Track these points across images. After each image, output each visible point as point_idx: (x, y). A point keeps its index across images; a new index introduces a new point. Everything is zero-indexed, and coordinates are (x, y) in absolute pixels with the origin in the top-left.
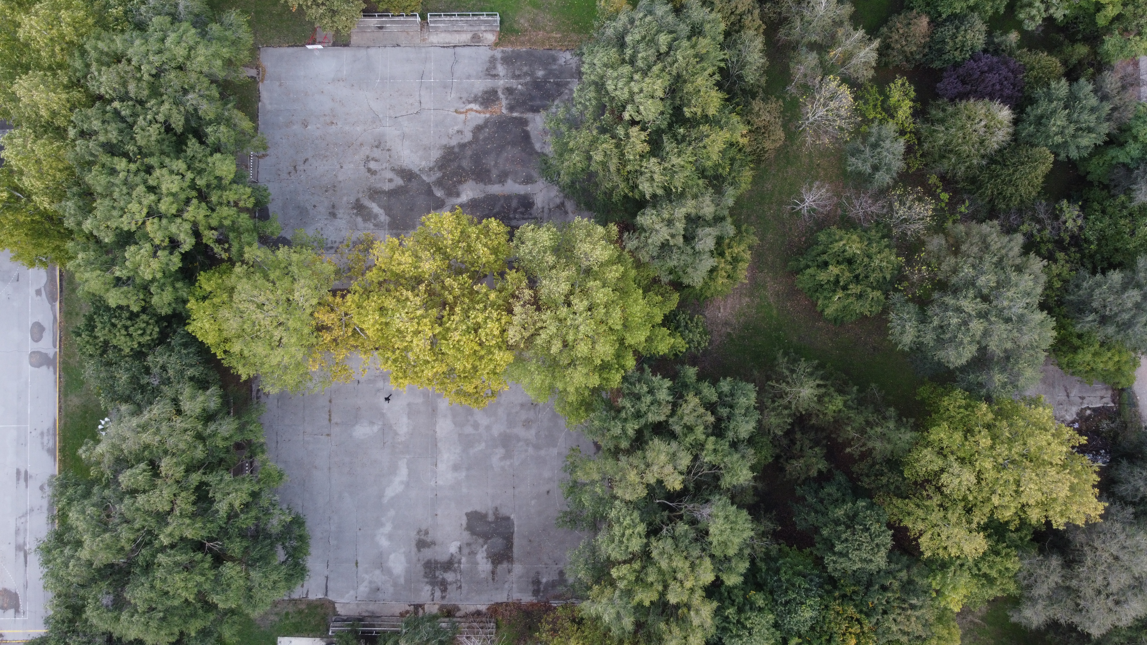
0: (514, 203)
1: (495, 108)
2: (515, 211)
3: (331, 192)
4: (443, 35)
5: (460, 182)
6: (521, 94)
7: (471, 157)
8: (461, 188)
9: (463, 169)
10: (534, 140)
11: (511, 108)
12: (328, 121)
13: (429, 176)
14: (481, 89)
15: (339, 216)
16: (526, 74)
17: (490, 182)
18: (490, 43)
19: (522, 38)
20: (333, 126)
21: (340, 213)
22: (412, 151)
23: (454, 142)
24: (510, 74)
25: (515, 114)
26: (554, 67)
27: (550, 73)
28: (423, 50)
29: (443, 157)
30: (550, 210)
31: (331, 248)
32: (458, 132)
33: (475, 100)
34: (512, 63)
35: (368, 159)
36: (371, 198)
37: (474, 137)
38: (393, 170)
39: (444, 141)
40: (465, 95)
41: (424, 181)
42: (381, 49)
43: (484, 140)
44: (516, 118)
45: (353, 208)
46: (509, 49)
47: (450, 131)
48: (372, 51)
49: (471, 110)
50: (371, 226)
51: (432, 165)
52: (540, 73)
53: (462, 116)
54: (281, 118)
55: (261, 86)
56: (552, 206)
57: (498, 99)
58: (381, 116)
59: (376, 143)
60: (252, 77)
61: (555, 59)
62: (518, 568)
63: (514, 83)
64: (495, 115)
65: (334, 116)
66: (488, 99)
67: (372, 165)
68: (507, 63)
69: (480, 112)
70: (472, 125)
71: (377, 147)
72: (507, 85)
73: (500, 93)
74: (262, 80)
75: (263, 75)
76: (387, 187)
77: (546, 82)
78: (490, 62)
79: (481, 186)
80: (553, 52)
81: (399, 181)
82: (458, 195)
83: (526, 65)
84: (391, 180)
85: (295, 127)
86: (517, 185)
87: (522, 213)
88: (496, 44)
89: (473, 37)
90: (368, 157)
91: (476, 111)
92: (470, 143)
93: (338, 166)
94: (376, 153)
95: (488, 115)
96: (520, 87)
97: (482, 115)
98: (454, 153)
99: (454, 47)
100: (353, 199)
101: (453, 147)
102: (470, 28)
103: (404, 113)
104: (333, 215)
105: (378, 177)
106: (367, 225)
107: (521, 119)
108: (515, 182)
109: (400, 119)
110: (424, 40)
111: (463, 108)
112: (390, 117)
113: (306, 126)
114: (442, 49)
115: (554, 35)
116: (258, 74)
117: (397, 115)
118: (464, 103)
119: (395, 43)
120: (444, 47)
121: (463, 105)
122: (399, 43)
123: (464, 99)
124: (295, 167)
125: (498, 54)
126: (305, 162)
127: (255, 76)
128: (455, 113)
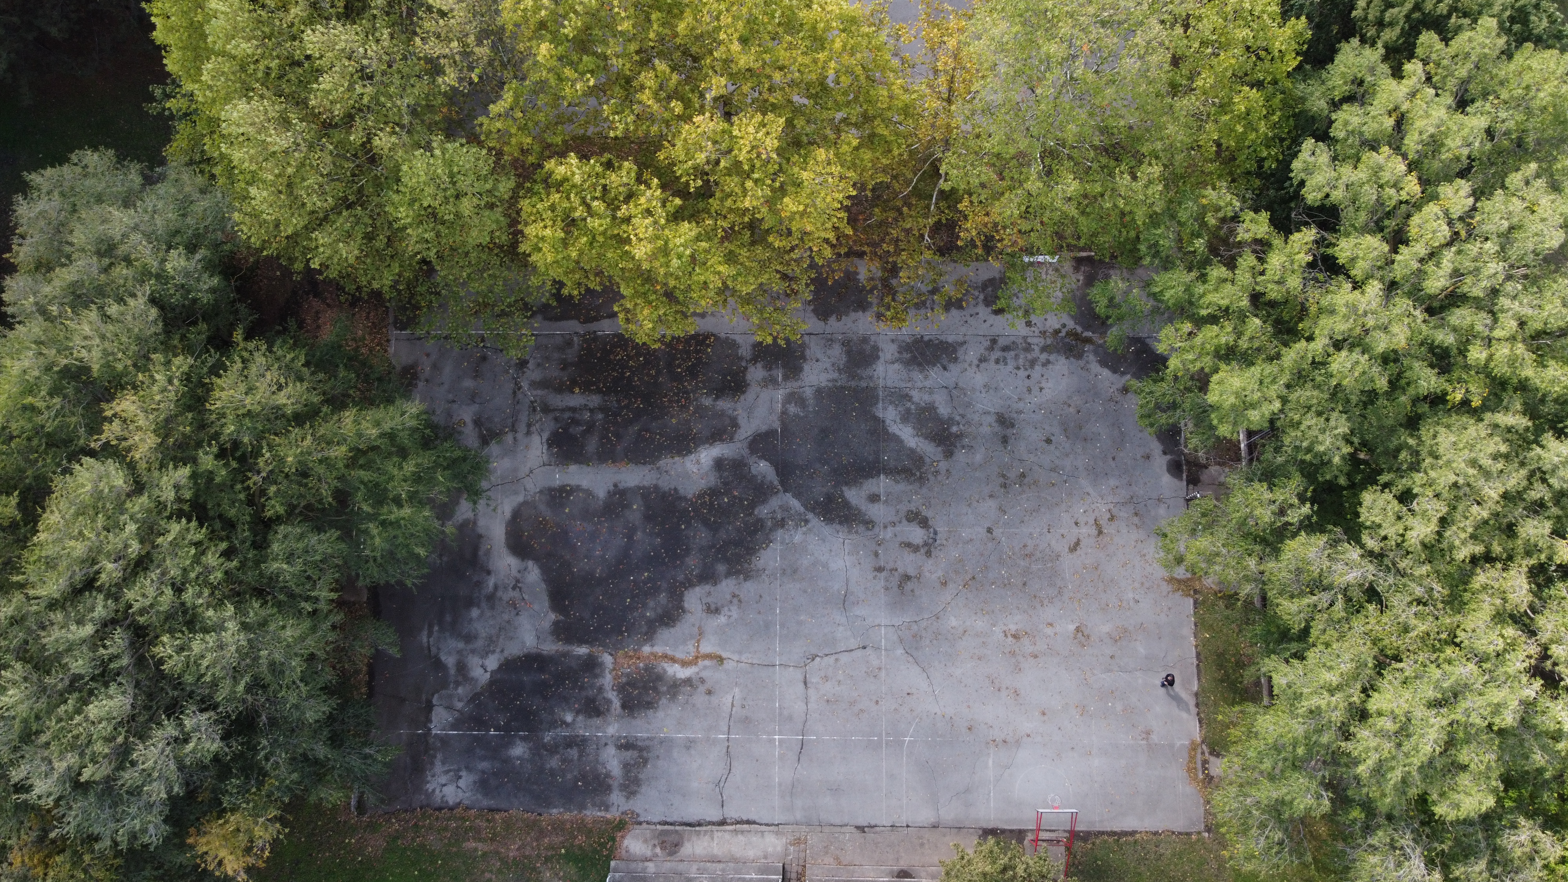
0: (592, 445)
1: (628, 667)
2: (590, 427)
3: (1012, 474)
4: (751, 853)
5: (713, 492)
6: (565, 699)
7: (688, 551)
8: (712, 480)
9: (706, 523)
10: (541, 589)
11: (591, 665)
12: (1025, 641)
13: (786, 508)
14: (660, 714)
15: (991, 419)
16: (553, 749)
17: (646, 493)
18: (637, 830)
19: (557, 840)
20: (1013, 628)
21: (987, 427)
22: (825, 566)
23: (727, 586)
24: (591, 748)
25: (582, 650)
26: (484, 765)
27: (496, 751)
28: (799, 815)
29: (751, 551)
30: (514, 430)
31: (1006, 349)
32: (717, 611)
33: (675, 687)
34: (583, 777)
35: (928, 548)
36: (918, 460)
37: (680, 598)
38: (869, 524)
39: (749, 589)
40: (699, 699)
41: (797, 496)
42: (903, 820)
43: (656, 591)
44: (581, 642)
45: (960, 436)
46: (592, 814)
47: (735, 612)
48: (925, 816)
49: (684, 664)
50: (916, 395)
51: (779, 534)
52: (519, 750)
53: (706, 648)
54: (1142, 650)
55: (1195, 731)
56: (509, 438)
57: (621, 689)
58: (900, 651)
59: (909, 586)
60: (1220, 755)
61: (483, 785)
63: (583, 727)
64: (630, 650)
65: (1013, 654)
66: (645, 688)
67: (917, 535)
68: (597, 777)
69: (665, 656)
70: (684, 627)
71: (907, 578)
72: (598, 721)
73: (616, 703)
74: (1193, 747)
75: (1192, 758)
76: (882, 484)
77: (507, 728)
78: (637, 782)
79: (665, 484)
80: (486, 803)
81: (854, 496)
82: (719, 464)
83: (553, 773)
84: (874, 498)
85: (1106, 628)
86: (585, 484)
87: (575, 422)
88: (621, 826)
89: (677, 845)
90: (929, 554)
91: (673, 660)
92: (689, 584)
93: (997, 532)
94: (908, 562)
95: (647, 649)
96: (569, 718)
97: (659, 649)
98: (727, 560)
99: (723, 823)
100: (961, 456)
101: (728, 574)
102: (681, 867)
103: (844, 658)
104: (1004, 421)
105: (904, 508)
106: (926, 397)
107: (569, 640)
108: (589, 493)
109: (853, 643)
110: (797, 842)
111: (705, 667)
112: (877, 649)
113: (1078, 629)
114: (752, 817)
115: (480, 845)
116: (1205, 762)
117: (860, 653)
118: (702, 681)
119: (870, 836)
120: (748, 822)
121: (704, 674)
122: (857, 834)
123: (702, 689)
124: (1100, 532)
125: (616, 798)
126: (1078, 543)
127: (1212, 759)
128: (724, 655)
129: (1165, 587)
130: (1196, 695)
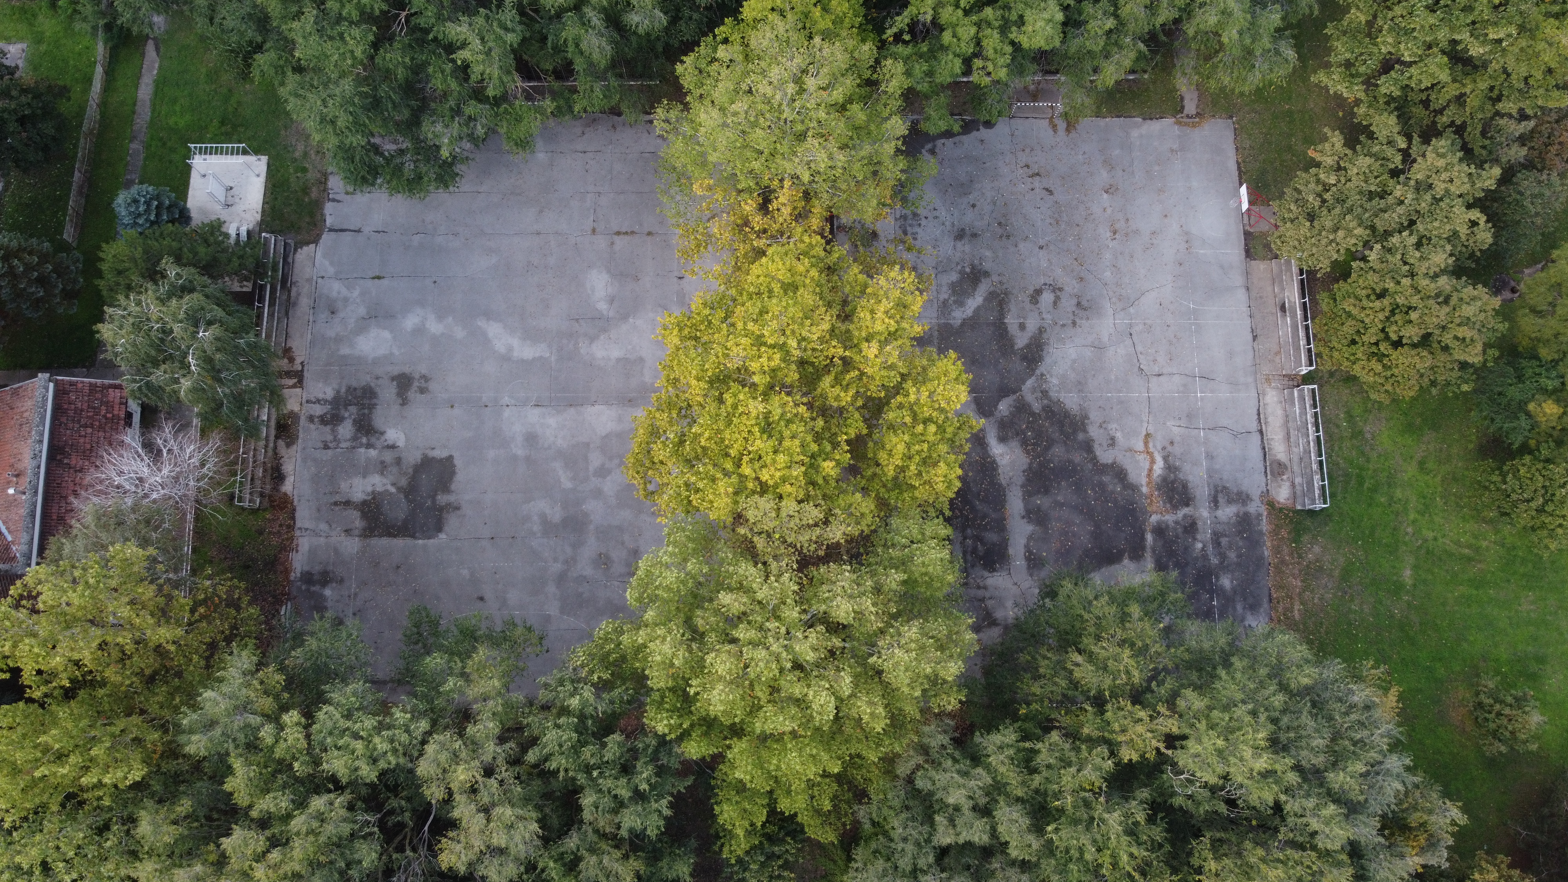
0: (992, 537)
1: (1158, 503)
2: (978, 538)
3: (1000, 231)
4: (1280, 412)
5: (1024, 443)
6: (1186, 548)
7: (1070, 461)
8: (1015, 444)
9: (1047, 448)
10: (1106, 571)
11: (1160, 531)
12: (1117, 226)
13: (1033, 390)
14: (1191, 478)
15: (959, 244)
16: (1223, 556)
17: (1028, 495)
18: (1273, 492)
19: (1286, 550)
20: (1109, 234)
21: (964, 247)
22: (1074, 361)
23: (1094, 432)
24: (1220, 528)
25: (1149, 537)
26: (1239, 607)
27: (1228, 601)
28: (1250, 379)
29: (1067, 414)
30: (982, 600)
31: (905, 233)
32: (1113, 439)
33: (1170, 468)
34: (1240, 533)
35: (1057, 290)
36: (992, 296)
37: (1106, 466)
38: (1041, 331)
39: (1095, 416)
40: (1177, 450)
41: (1024, 382)
42: (1245, 309)
43: (1102, 486)
44: (1143, 539)
45: (973, 267)
46: (1265, 526)
47: (1113, 426)
48: (1241, 295)
49: (1153, 462)
50: (944, 296)
51: (1053, 394)
52: (1226, 582)
53: (1140, 446)
54: (1117, 152)
55: (1168, 121)
56: (990, 603)
57: (1175, 508)
58: (1132, 310)
59: (1084, 303)
60: (1183, 107)
61: (1253, 608)
62: (351, 546)
63: (1205, 534)
64: (1146, 502)
65: (1127, 235)
66: (1173, 490)
67: (1047, 297)
68: (1239, 523)
69: (1149, 475)
70: (1127, 463)
71: (1079, 304)
72: (1200, 524)
73: (1186, 511)
74: (1179, 123)
75: (1186, 124)
76: (1011, 321)
77: (1211, 592)
78: (1239, 494)
79: (1020, 480)
80: (1266, 605)
81: (1021, 341)
82: (1002, 439)
83: (1239, 556)
84: (1022, 327)
85: (1104, 174)
86: (1023, 541)
87: (974, 550)
88: (1271, 505)
89: (1280, 464)
90: (1060, 289)
91: (1150, 470)
92: (1094, 460)
93: (1042, 242)
94: (1067, 304)
95: (1145, 490)
96: (1199, 545)
97: (1144, 481)
98: (1075, 432)
99: (1261, 432)
100: (987, 266)
101: (1085, 431)
102: (1296, 459)
103: (1139, 348)
104: (960, 235)
105: (1028, 306)
106: (945, 289)
107: (1143, 548)
108: (1030, 538)
109: (1129, 342)
110: (1268, 380)
111: (1154, 446)
112: (1131, 326)
113: (1107, 192)
114: (1255, 412)
115: (1296, 607)
116: (1188, 116)
117: (1135, 337)
118: (1164, 448)
119: (1259, 332)
120: (1259, 414)
121: (1159, 447)
122: (1259, 339)
123: (1169, 448)
124: (1038, 174)
125: (1254, 507)
126: (1047, 190)
127: (1185, 112)
128: (1144, 433)
129: (1073, 134)
130: (1144, 119)
